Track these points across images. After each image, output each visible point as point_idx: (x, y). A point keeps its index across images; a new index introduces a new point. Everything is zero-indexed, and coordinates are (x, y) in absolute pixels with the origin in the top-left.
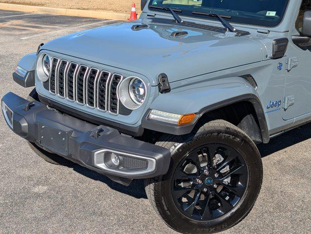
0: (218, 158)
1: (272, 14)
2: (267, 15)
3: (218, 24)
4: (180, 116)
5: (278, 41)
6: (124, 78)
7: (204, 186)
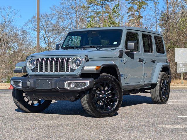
0: (106, 88)
1: (116, 43)
2: (114, 43)
3: (95, 49)
4: (96, 67)
5: (120, 51)
6: (71, 58)
7: (103, 97)
